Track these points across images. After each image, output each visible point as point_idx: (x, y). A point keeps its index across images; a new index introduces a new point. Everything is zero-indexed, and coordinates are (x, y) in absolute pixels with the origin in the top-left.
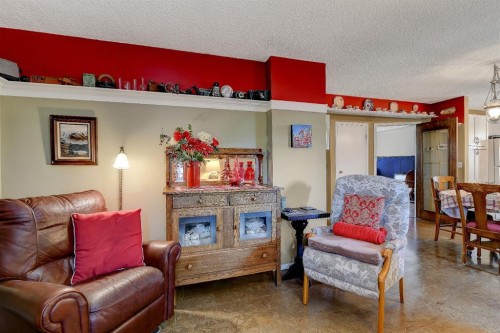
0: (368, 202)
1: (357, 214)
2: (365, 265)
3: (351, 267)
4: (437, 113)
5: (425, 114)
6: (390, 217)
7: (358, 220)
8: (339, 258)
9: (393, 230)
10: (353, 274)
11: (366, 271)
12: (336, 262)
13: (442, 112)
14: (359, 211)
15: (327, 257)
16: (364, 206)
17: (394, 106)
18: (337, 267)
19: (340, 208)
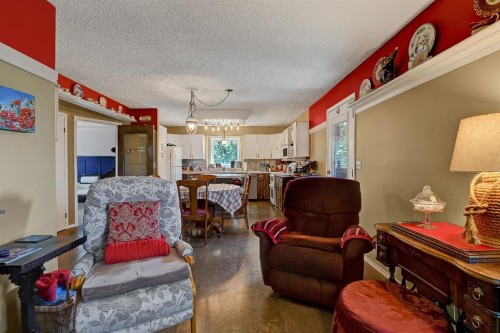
0: (144, 208)
1: (134, 227)
2: (175, 285)
3: (162, 297)
4: (137, 118)
5: (127, 117)
6: (165, 220)
7: (137, 234)
8: (142, 294)
9: (171, 234)
10: (168, 304)
11: (181, 292)
12: (140, 301)
13: (141, 118)
14: (135, 223)
15: (124, 301)
16: (140, 216)
17: (103, 101)
18: (145, 306)
19: (102, 224)
